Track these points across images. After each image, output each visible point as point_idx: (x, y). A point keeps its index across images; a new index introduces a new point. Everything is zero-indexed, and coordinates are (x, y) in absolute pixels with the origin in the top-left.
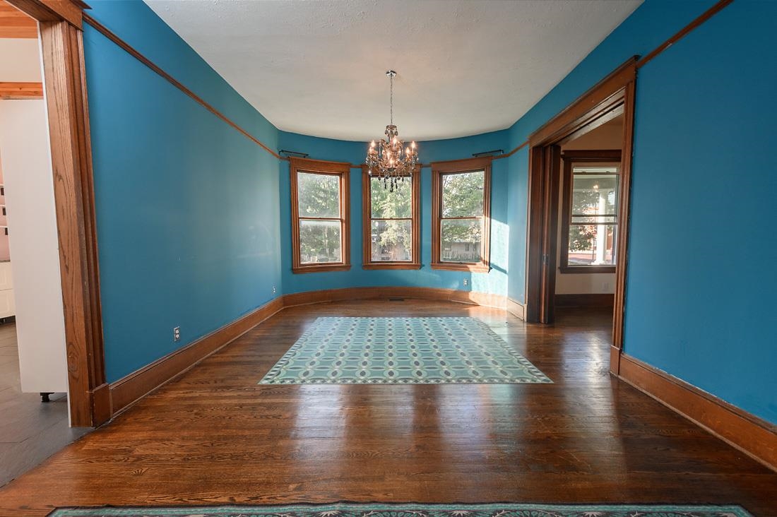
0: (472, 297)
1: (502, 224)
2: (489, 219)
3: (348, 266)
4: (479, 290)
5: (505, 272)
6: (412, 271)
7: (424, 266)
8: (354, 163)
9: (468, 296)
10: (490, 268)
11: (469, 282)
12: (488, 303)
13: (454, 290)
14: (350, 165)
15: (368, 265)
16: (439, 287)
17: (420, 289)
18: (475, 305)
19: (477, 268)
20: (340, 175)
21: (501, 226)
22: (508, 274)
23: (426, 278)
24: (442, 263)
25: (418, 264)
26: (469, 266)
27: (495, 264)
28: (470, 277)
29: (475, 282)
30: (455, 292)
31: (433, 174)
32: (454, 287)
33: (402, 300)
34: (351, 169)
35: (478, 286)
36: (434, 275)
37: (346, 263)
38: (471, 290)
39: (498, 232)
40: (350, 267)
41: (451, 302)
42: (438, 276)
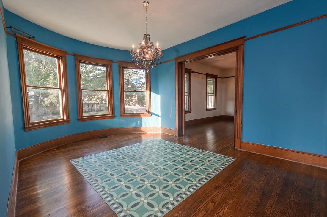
0: (142, 129)
1: (156, 94)
2: (150, 92)
3: (68, 121)
4: (146, 125)
5: (158, 116)
6: (109, 120)
7: (116, 116)
8: (69, 52)
9: (141, 129)
10: (152, 115)
11: (141, 122)
12: (151, 131)
13: (133, 127)
14: (66, 53)
15: (82, 119)
16: (125, 126)
17: (114, 129)
18: (145, 133)
19: (144, 115)
20: (58, 58)
21: (155, 95)
22: (160, 117)
23: (117, 122)
24: (126, 114)
25: (112, 116)
26: (141, 115)
27: (154, 113)
28: (141, 120)
29: (144, 121)
30: (134, 128)
31: (119, 67)
32: (133, 125)
33: (106, 137)
34: (67, 56)
35: (145, 123)
36: (122, 120)
37: (67, 119)
38: (142, 126)
39: (154, 98)
40: (69, 121)
41: (132, 133)
42: (124, 121)
